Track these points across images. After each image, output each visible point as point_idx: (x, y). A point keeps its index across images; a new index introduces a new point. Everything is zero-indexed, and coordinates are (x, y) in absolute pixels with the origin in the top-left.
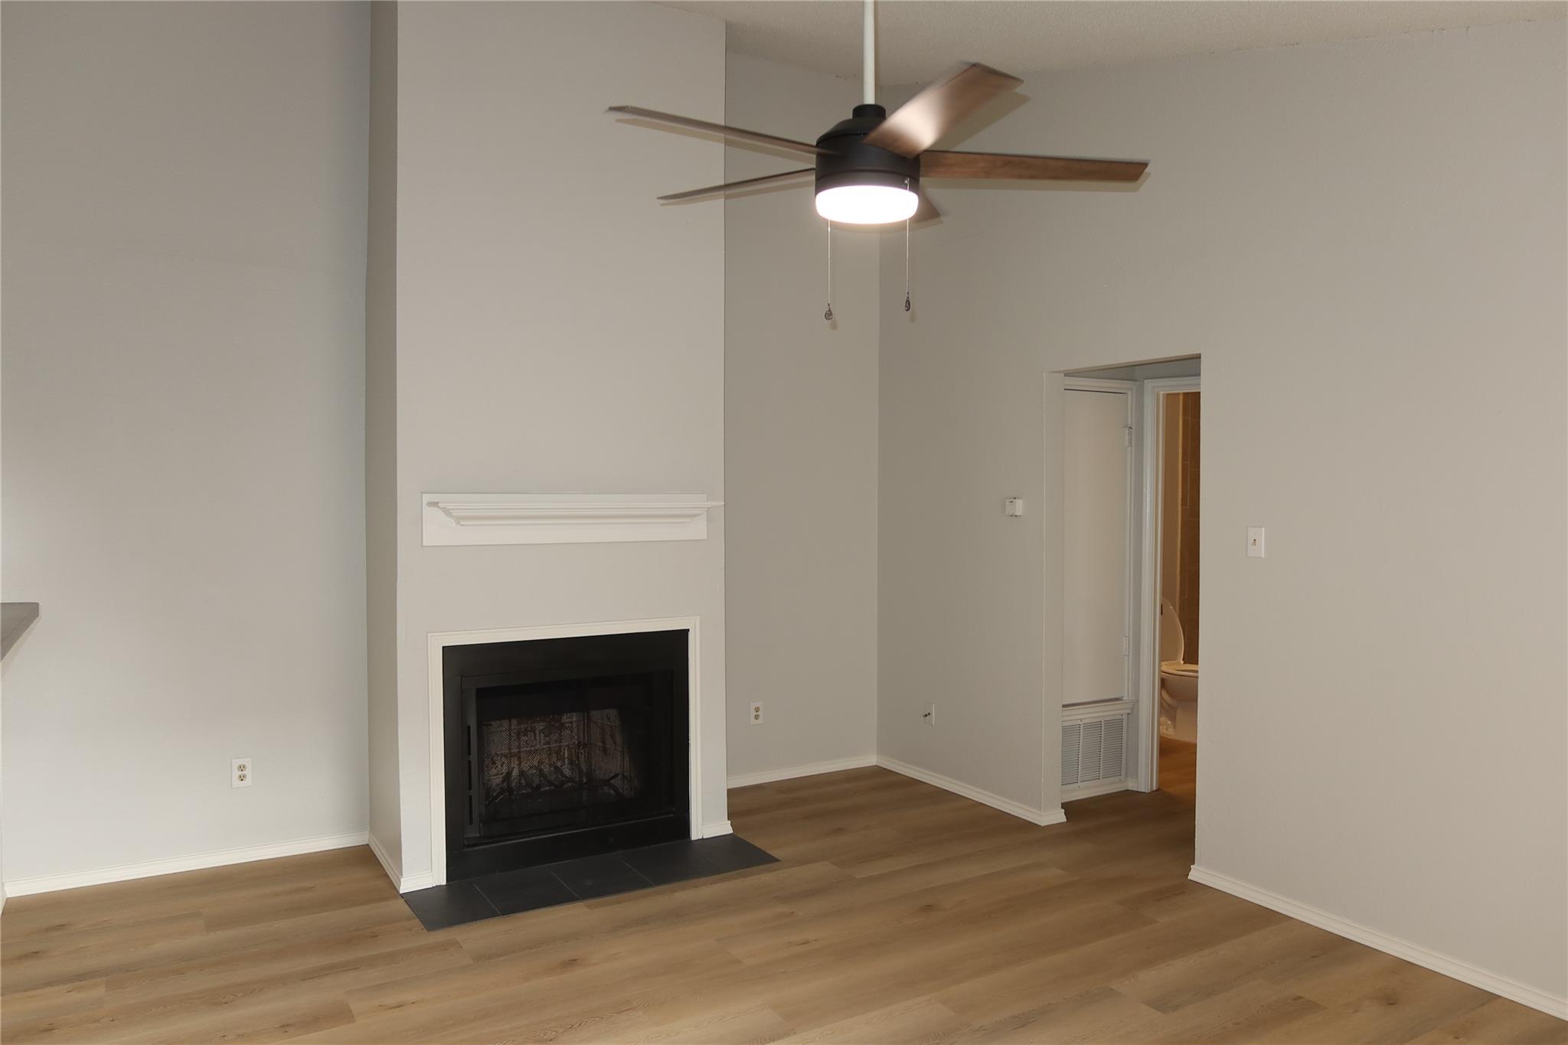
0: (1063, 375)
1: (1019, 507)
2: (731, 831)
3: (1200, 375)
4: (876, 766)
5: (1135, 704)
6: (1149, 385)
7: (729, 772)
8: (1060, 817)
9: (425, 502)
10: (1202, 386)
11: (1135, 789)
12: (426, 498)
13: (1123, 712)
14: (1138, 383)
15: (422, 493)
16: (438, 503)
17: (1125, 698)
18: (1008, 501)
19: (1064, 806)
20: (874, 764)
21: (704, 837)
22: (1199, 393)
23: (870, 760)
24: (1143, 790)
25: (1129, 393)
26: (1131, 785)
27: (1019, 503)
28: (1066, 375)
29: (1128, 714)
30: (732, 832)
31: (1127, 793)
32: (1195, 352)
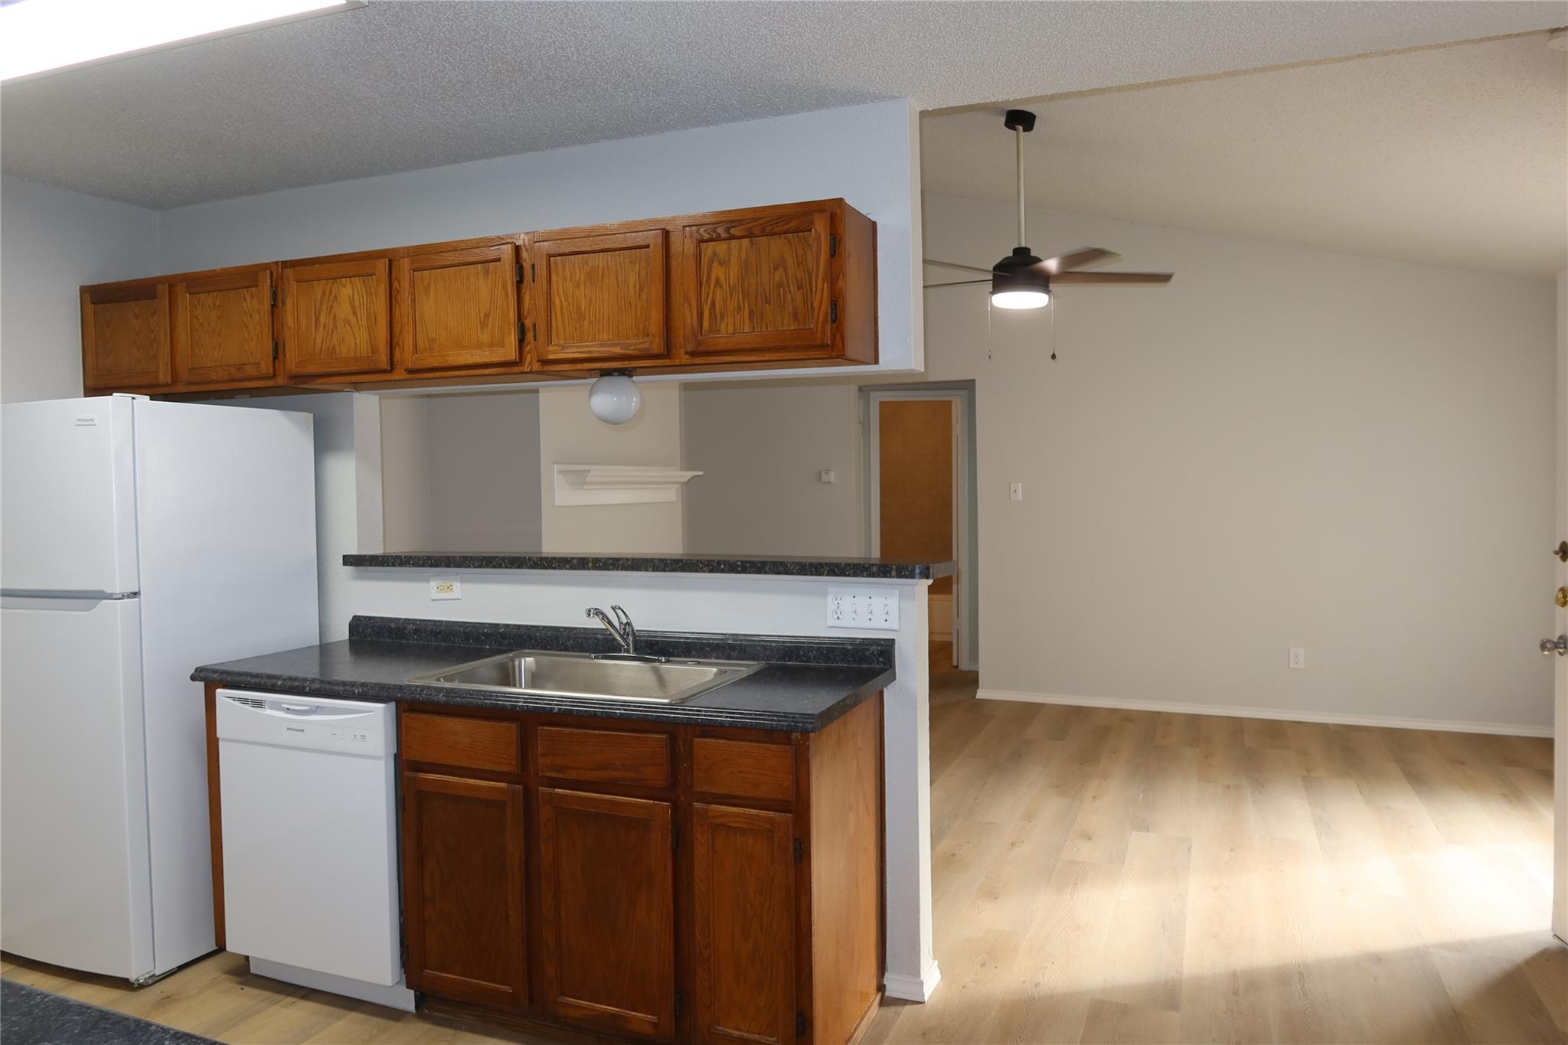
1: (832, 476)
3: (977, 388)
6: (873, 394)
9: (555, 470)
10: (978, 394)
12: (556, 467)
15: (554, 463)
18: (823, 473)
27: (832, 473)
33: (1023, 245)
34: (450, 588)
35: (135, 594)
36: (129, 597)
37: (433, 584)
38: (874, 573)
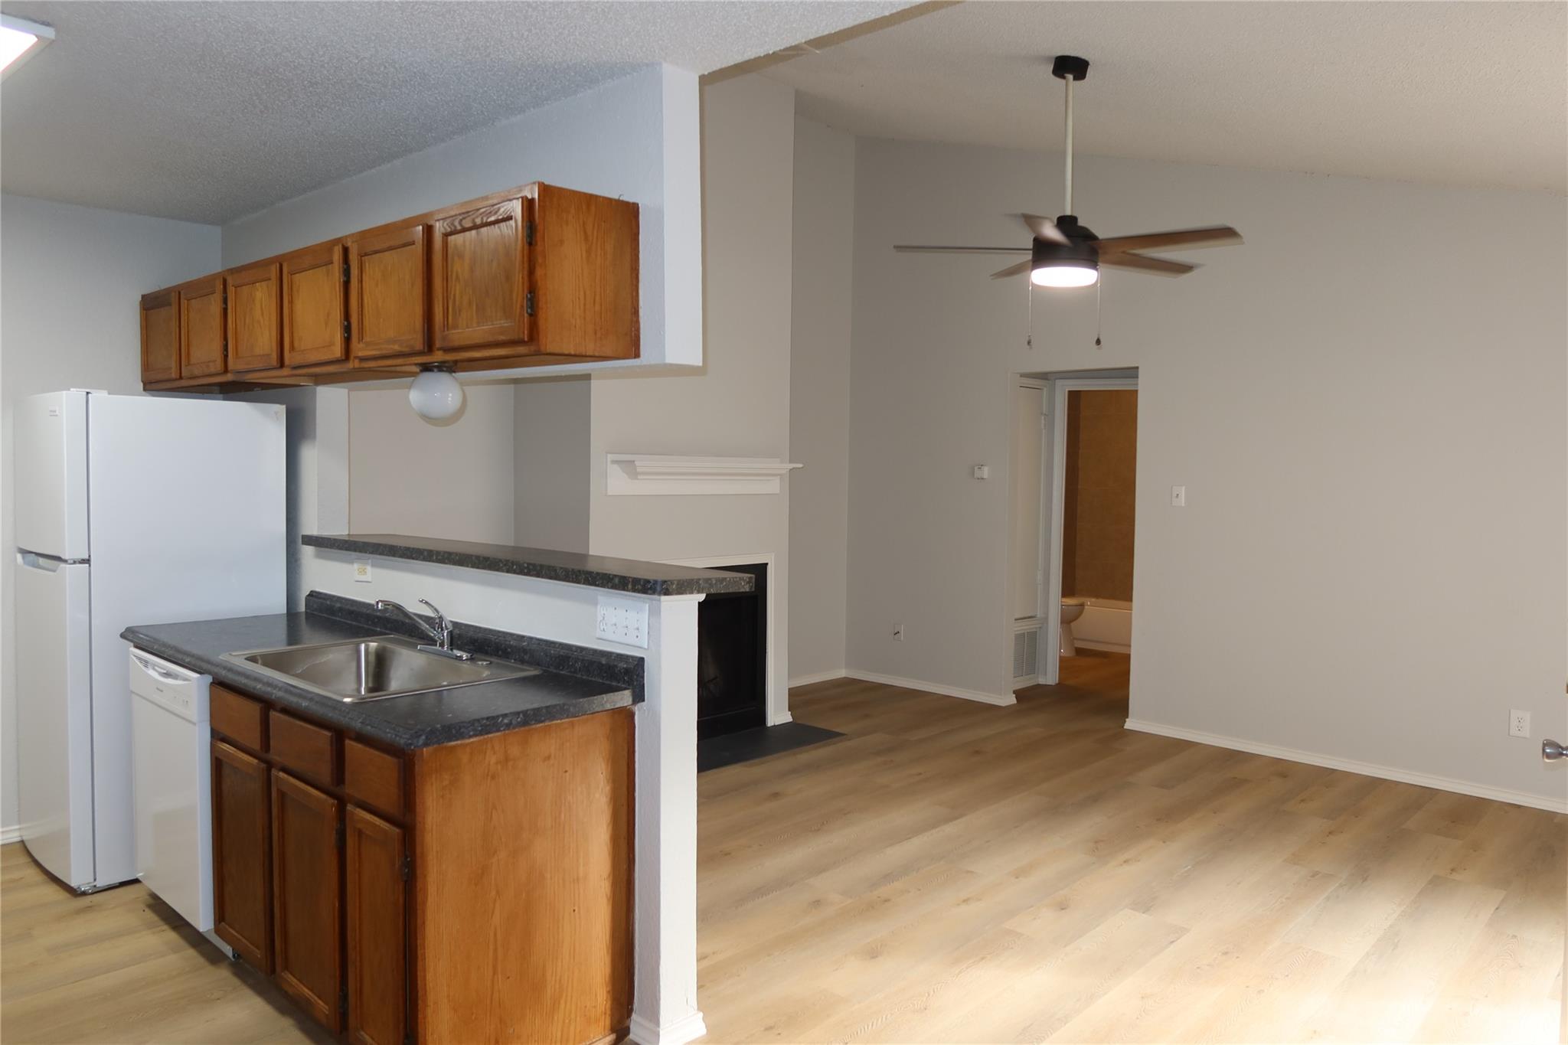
0: (1019, 376)
1: (986, 472)
2: (790, 719)
3: (1137, 377)
4: (845, 678)
5: (1046, 619)
6: (1059, 383)
7: (790, 676)
8: (1012, 700)
9: (609, 460)
10: (1139, 385)
11: (1044, 683)
12: (610, 457)
13: (1037, 626)
14: (1050, 382)
15: (607, 453)
16: (634, 461)
17: (1038, 616)
18: (976, 468)
19: (1014, 692)
20: (843, 676)
21: (776, 724)
22: (1137, 391)
23: (841, 673)
24: (1050, 684)
25: (1045, 389)
26: (1042, 681)
27: (986, 469)
28: (1021, 376)
29: (1040, 628)
30: (792, 720)
31: (1039, 686)
32: (1136, 365)
33: (1068, 212)
34: (363, 572)
35: (87, 561)
36: (80, 563)
37: (356, 566)
38: (616, 585)
